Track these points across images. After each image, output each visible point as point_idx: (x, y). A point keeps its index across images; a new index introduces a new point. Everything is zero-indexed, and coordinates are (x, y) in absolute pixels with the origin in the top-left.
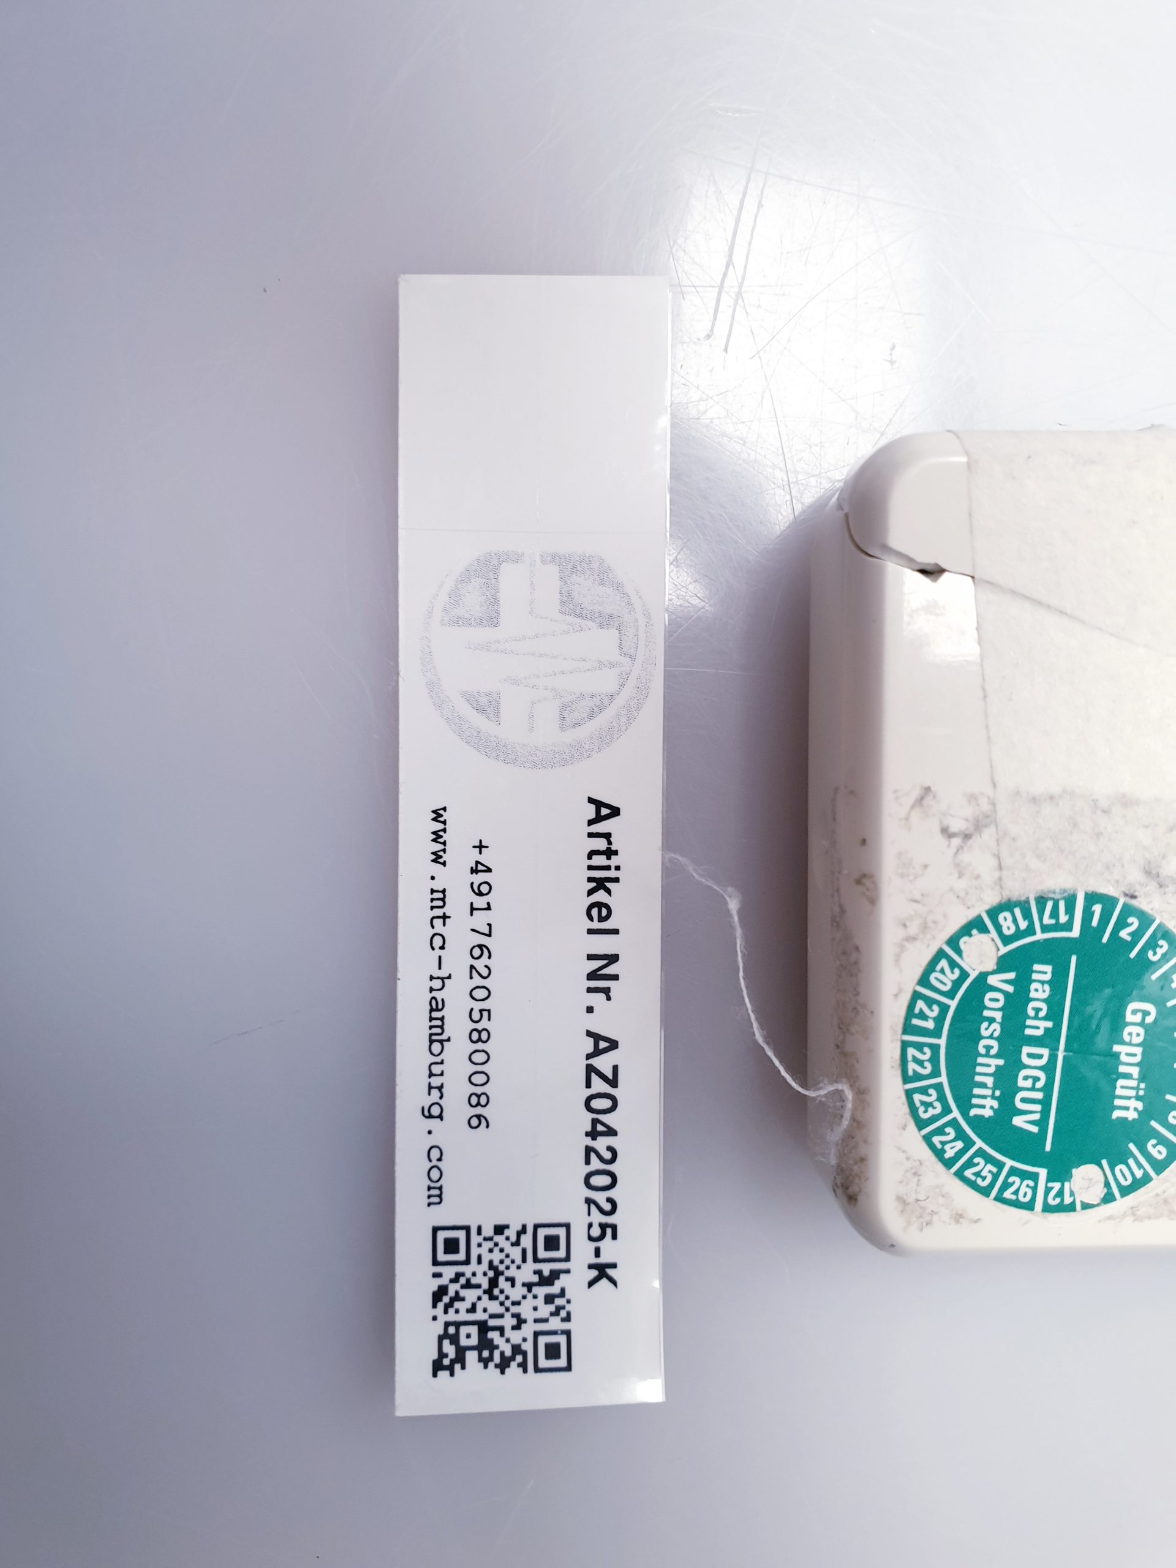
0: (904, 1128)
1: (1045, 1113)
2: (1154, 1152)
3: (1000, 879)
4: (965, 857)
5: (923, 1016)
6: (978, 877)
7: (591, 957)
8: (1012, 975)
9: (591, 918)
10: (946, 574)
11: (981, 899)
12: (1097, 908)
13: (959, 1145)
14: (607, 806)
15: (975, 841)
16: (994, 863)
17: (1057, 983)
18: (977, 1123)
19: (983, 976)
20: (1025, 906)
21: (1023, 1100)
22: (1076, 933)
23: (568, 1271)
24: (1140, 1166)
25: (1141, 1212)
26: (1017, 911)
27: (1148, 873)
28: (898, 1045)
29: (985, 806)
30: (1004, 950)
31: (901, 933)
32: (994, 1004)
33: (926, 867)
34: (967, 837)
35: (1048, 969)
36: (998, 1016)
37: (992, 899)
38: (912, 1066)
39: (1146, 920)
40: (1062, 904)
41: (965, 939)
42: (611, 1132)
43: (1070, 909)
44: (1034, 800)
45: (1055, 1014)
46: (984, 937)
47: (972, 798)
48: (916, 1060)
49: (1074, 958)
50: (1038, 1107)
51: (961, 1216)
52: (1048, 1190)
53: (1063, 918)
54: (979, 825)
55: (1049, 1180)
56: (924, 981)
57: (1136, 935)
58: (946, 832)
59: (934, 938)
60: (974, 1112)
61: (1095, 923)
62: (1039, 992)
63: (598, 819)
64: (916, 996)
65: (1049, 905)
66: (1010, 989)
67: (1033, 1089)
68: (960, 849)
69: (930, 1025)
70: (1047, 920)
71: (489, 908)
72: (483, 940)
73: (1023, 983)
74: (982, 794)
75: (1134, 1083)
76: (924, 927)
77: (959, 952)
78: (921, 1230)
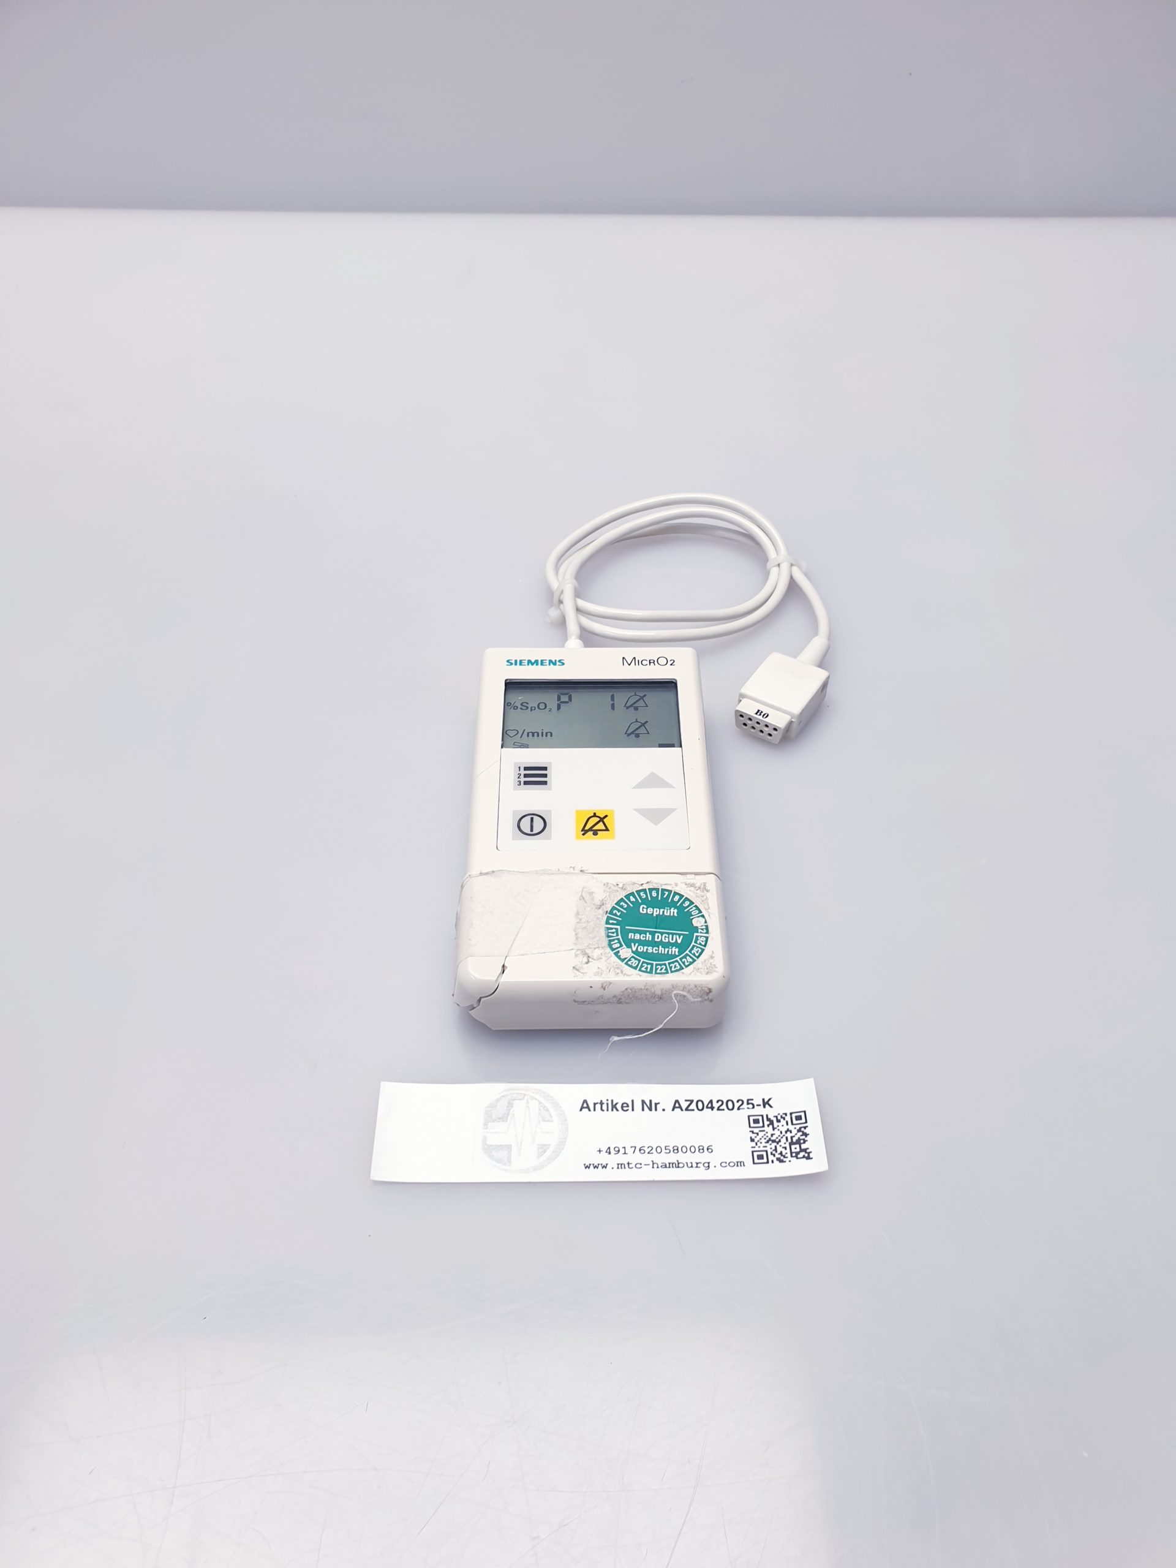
0: (683, 973)
1: (676, 934)
2: (687, 905)
3: (602, 948)
4: (595, 957)
5: (647, 968)
6: (601, 954)
7: (643, 1110)
8: (633, 944)
9: (627, 1110)
10: (506, 964)
11: (609, 953)
12: (611, 921)
13: (688, 957)
14: (583, 1104)
15: (590, 955)
16: (597, 950)
17: (635, 932)
18: (680, 953)
19: (633, 952)
20: (610, 941)
21: (672, 939)
22: (619, 927)
23: (767, 1116)
24: (692, 908)
25: (707, 907)
26: (612, 943)
27: (599, 908)
28: (656, 975)
29: (579, 952)
30: (624, 946)
31: (620, 974)
32: (641, 949)
33: (598, 968)
34: (589, 957)
35: (630, 934)
36: (645, 948)
37: (608, 950)
38: (663, 971)
39: (614, 908)
40: (610, 931)
41: (621, 957)
42: (711, 1102)
43: (612, 929)
44: (577, 939)
45: (645, 932)
46: (621, 952)
47: (576, 955)
48: (661, 970)
49: (627, 927)
50: (675, 936)
51: (711, 956)
52: (701, 933)
53: (614, 930)
54: (585, 953)
55: (698, 932)
56: (635, 968)
57: (619, 911)
58: (587, 963)
59: (621, 965)
60: (677, 954)
61: (615, 922)
62: (637, 937)
63: (588, 1107)
64: (640, 970)
65: (610, 934)
66: (637, 945)
67: (669, 937)
68: (592, 959)
69: (649, 966)
70: (615, 935)
71: (625, 1148)
72: (637, 1149)
73: (635, 941)
74: (575, 953)
75: (666, 911)
76: (618, 968)
77: (626, 958)
78: (717, 968)
